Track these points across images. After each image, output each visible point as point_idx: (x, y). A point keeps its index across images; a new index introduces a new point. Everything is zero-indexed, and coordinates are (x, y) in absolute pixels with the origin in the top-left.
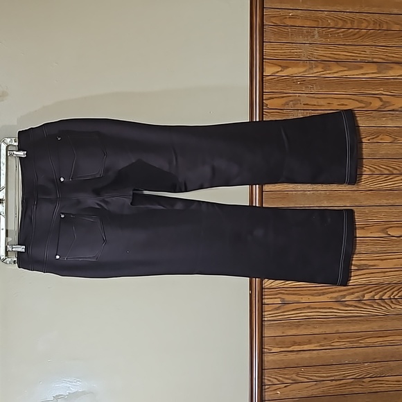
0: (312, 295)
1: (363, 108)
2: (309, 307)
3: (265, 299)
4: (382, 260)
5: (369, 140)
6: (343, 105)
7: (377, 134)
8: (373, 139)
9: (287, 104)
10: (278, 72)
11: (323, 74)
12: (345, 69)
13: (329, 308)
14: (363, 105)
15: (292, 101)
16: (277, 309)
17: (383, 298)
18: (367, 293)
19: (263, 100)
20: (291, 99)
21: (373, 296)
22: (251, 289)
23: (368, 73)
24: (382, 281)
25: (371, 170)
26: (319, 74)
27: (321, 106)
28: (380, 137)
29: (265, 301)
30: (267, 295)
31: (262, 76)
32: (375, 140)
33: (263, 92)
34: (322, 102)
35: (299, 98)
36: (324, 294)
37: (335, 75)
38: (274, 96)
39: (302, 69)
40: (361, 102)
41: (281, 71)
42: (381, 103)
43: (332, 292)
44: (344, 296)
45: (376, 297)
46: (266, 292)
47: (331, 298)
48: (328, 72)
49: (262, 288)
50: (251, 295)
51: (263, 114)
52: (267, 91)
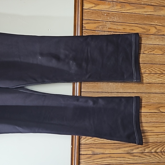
0: (112, 149)
1: (145, 32)
2: (110, 157)
3: (81, 151)
4: (156, 127)
5: (148, 52)
6: (132, 30)
7: (154, 49)
8: (151, 52)
9: (98, 27)
10: (92, 7)
11: (121, 10)
12: (134, 8)
13: (123, 157)
14: (145, 31)
15: (101, 26)
16: (89, 158)
17: (157, 151)
18: (147, 148)
19: (83, 24)
20: (101, 24)
21: (151, 150)
22: (72, 144)
23: (148, 12)
24: (156, 140)
25: (149, 71)
26: (118, 10)
27: (119, 30)
28: (155, 51)
29: (82, 153)
30: (83, 148)
31: (82, 9)
32: (152, 53)
33: (83, 19)
34: (120, 27)
35: (106, 24)
36: (119, 148)
37: (128, 11)
38: (90, 22)
39: (107, 7)
40: (144, 28)
41: (95, 7)
42: (156, 30)
43: (124, 147)
44: (133, 150)
45: (153, 151)
46: (82, 146)
47: (124, 151)
48: (124, 9)
49: (79, 144)
50: (72, 148)
51: (82, 33)
52: (85, 18)
